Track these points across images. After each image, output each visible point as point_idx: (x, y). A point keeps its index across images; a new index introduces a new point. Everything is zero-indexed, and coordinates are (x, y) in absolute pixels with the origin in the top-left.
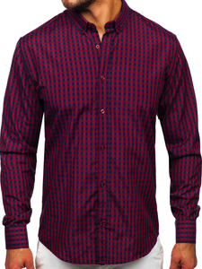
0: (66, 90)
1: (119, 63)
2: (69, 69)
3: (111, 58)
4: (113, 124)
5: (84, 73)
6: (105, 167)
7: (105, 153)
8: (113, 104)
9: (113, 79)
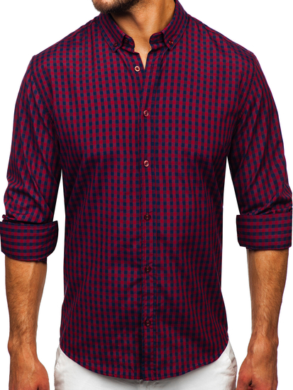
0: (94, 131)
1: (168, 91)
2: (99, 100)
3: (158, 84)
4: (161, 181)
5: (119, 106)
6: (151, 245)
7: (151, 224)
8: (160, 151)
9: (160, 114)
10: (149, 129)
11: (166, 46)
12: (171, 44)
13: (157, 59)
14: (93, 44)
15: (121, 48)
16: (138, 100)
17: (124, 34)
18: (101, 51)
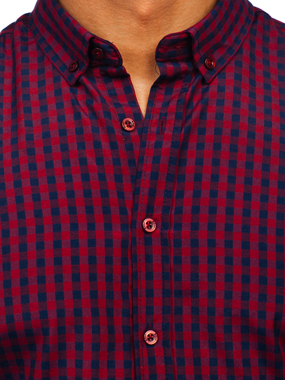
1: (206, 177)
4: (190, 377)
8: (187, 311)
9: (186, 228)
10: (157, 259)
11: (196, 71)
12: (210, 68)
13: (174, 103)
14: (15, 69)
15: (86, 73)
16: (129, 196)
17: (88, 36)
18: (34, 85)
